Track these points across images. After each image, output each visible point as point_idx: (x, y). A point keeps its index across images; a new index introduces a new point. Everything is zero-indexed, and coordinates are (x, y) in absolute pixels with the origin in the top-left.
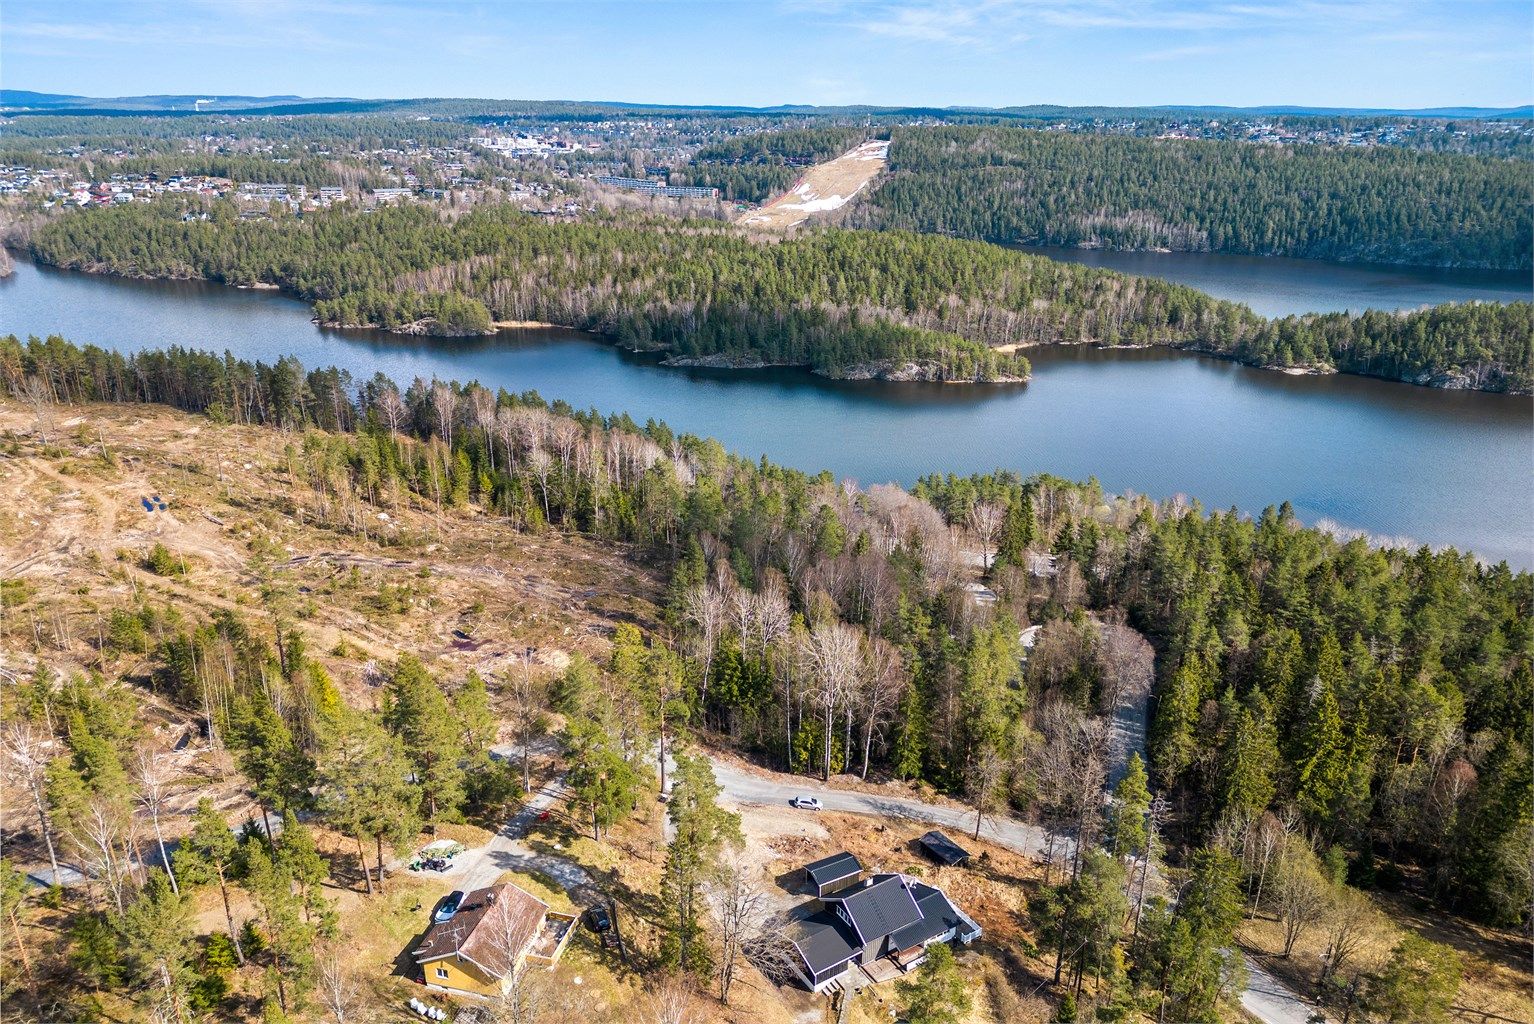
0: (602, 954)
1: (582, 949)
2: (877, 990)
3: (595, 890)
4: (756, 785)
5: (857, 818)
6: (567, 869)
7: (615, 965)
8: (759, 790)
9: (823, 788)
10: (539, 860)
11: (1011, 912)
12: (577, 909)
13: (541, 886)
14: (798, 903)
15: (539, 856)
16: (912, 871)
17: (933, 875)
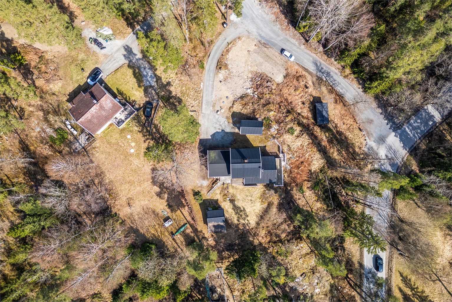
0: (143, 128)
1: (136, 122)
2: (230, 187)
3: (155, 91)
4: (274, 32)
5: (304, 73)
6: (150, 73)
7: (145, 134)
8: (273, 35)
9: (303, 47)
10: (141, 61)
11: (310, 171)
12: (145, 98)
13: (135, 80)
14: (233, 131)
15: (142, 59)
16: (291, 131)
17: (298, 137)
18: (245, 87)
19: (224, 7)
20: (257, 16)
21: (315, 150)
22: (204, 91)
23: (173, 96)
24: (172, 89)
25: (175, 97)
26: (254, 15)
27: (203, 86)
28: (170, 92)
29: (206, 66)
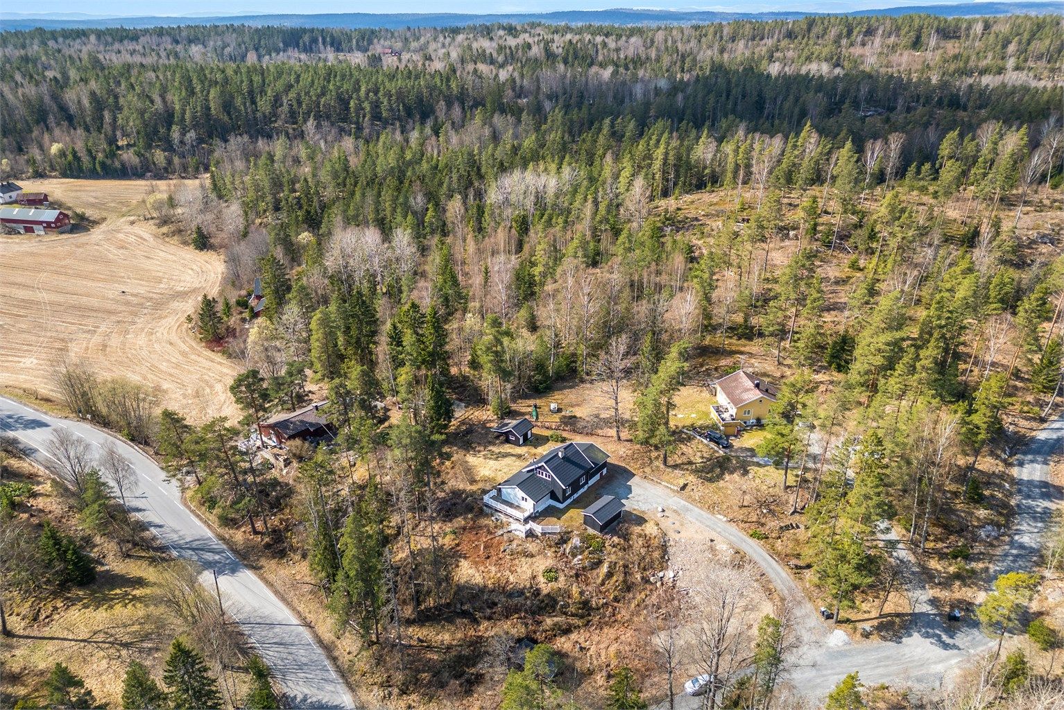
1: (708, 425)
3: (742, 457)
11: (466, 559)
12: (738, 446)
16: (551, 575)
17: (534, 577)
18: (681, 572)
19: (868, 629)
20: (824, 676)
21: (490, 583)
22: (710, 516)
23: (724, 474)
24: (736, 476)
25: (720, 477)
26: (829, 672)
27: (720, 520)
28: (732, 473)
29: (754, 543)
